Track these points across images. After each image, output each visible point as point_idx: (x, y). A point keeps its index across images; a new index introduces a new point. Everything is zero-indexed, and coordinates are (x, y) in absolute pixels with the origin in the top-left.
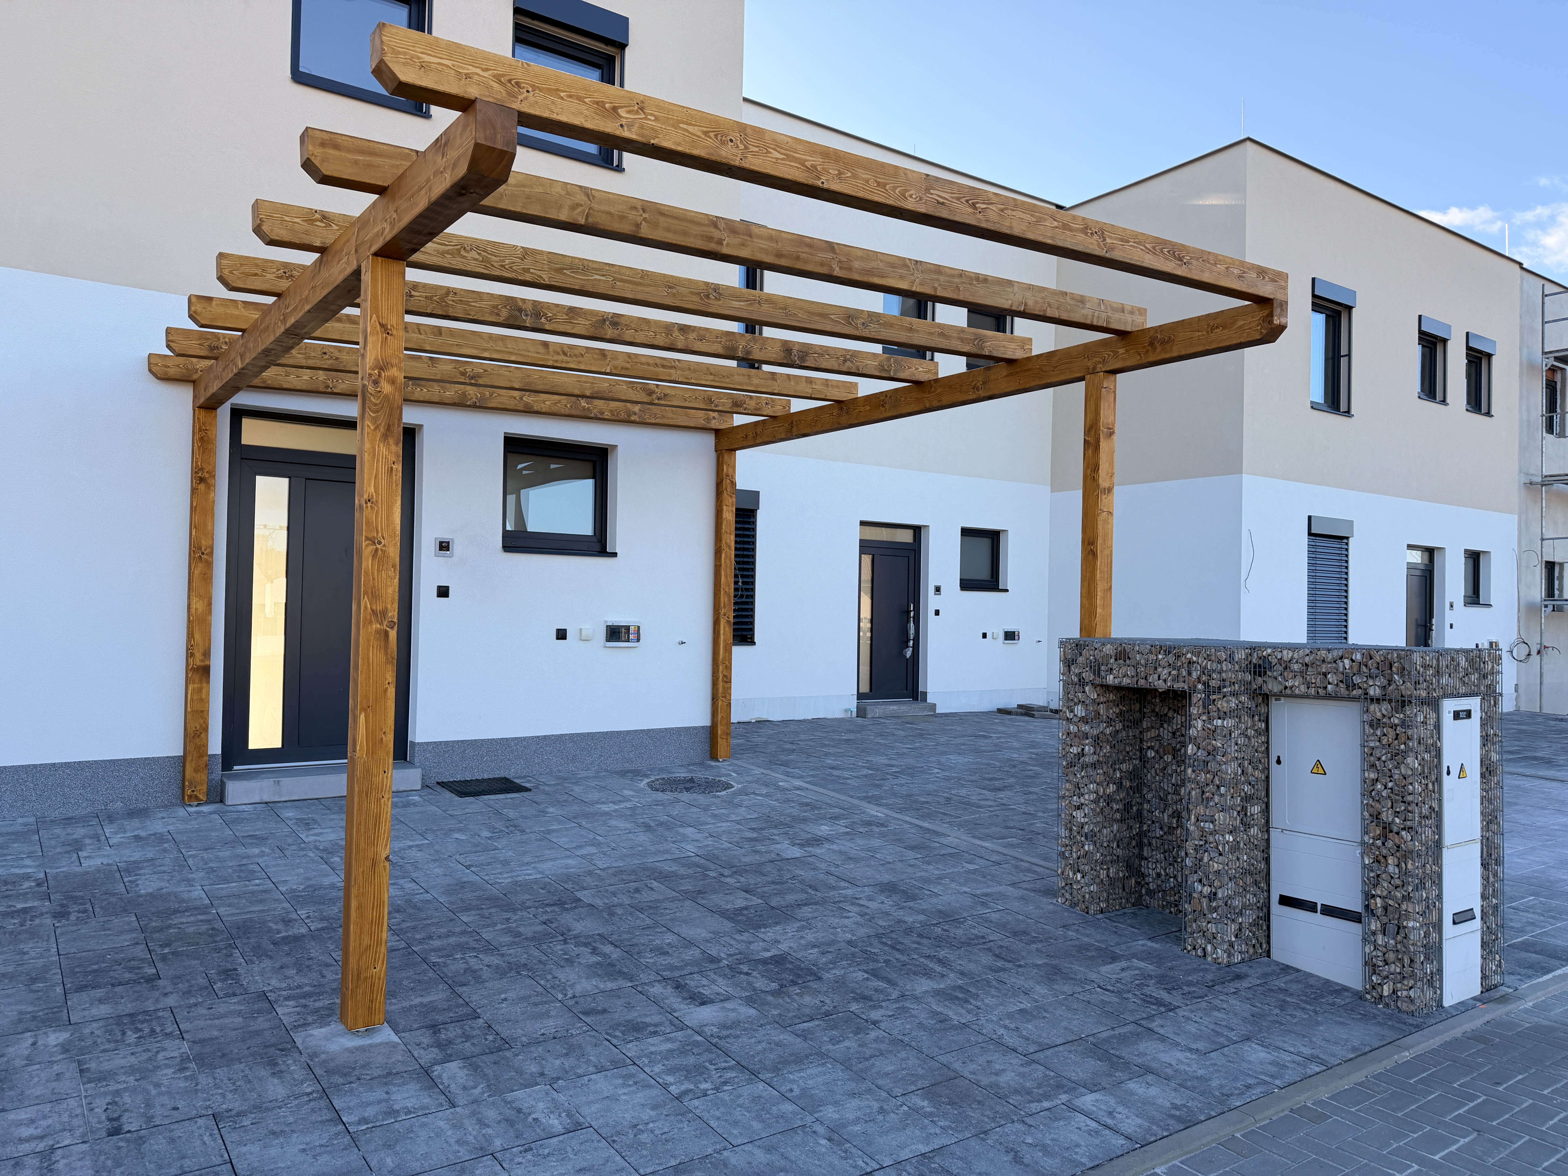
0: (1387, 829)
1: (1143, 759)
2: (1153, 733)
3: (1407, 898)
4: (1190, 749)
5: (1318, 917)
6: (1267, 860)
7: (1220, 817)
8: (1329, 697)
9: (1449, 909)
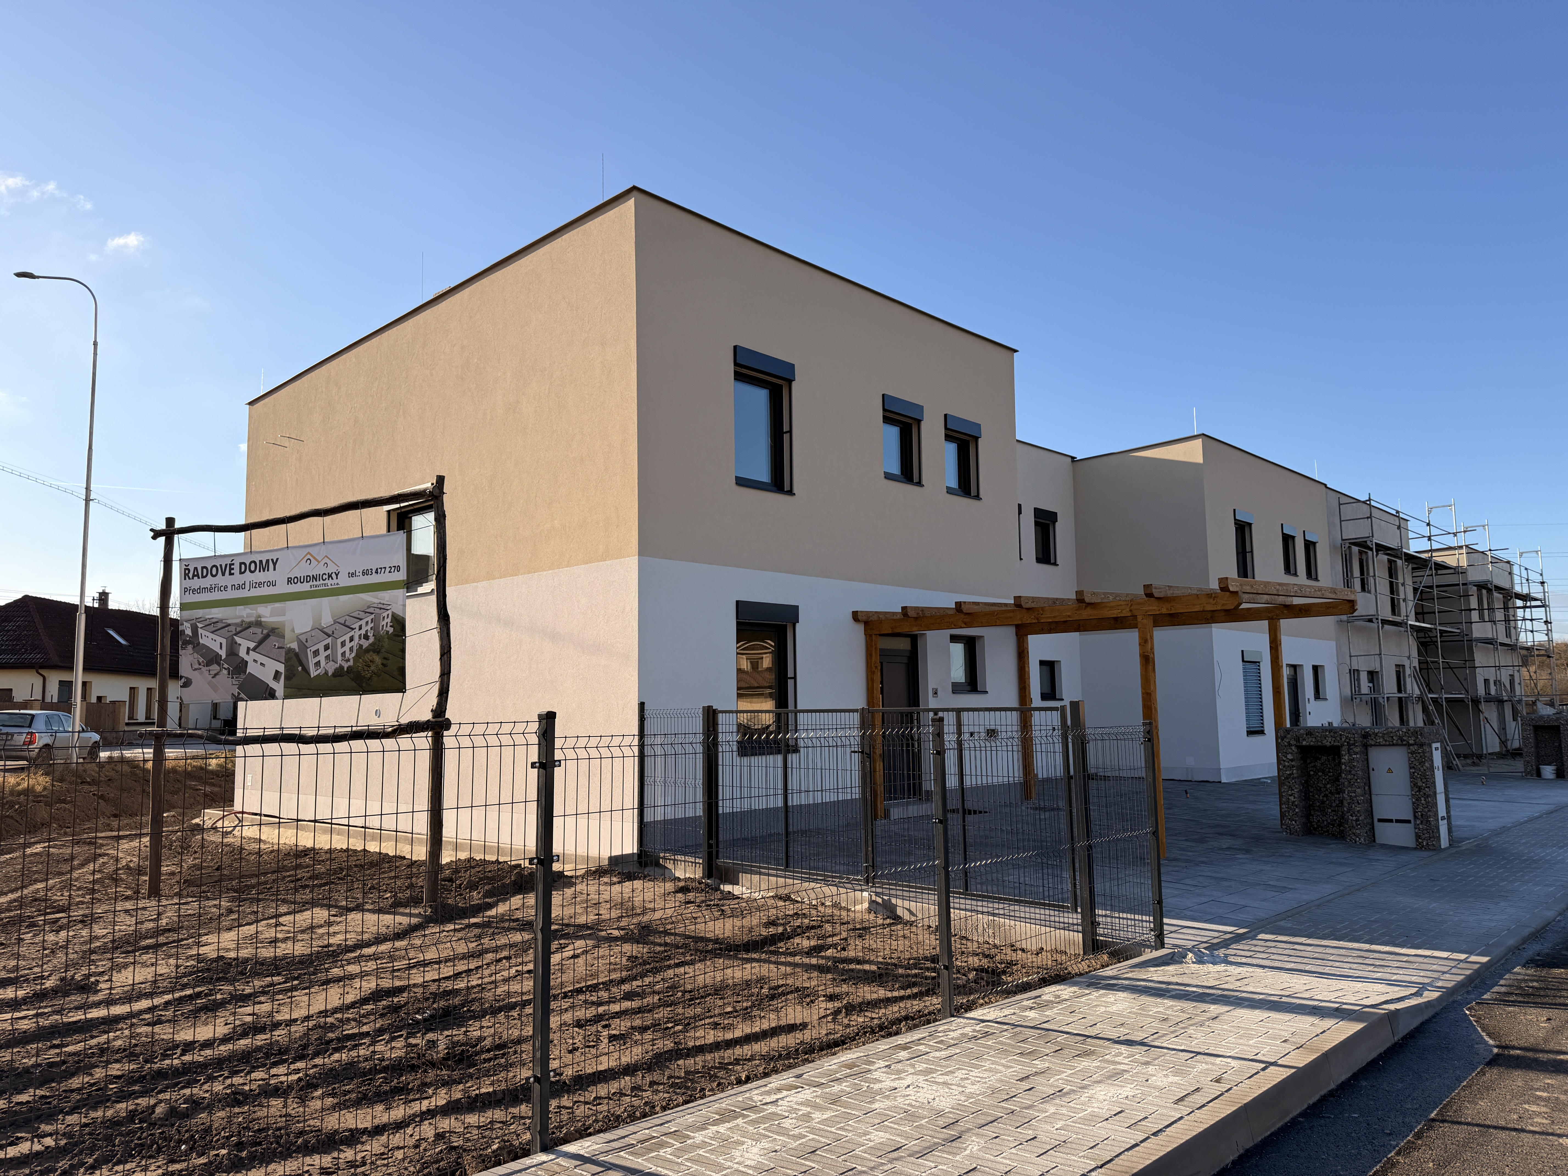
0: (1420, 789)
1: (1309, 775)
2: (1313, 764)
3: (1429, 811)
4: (1343, 767)
5: (1394, 824)
6: (1371, 807)
7: (1358, 791)
8: (1393, 745)
9: (1440, 816)
